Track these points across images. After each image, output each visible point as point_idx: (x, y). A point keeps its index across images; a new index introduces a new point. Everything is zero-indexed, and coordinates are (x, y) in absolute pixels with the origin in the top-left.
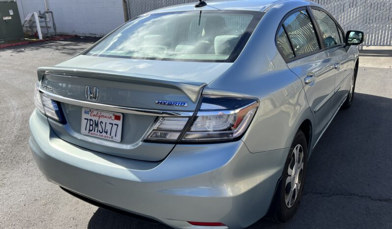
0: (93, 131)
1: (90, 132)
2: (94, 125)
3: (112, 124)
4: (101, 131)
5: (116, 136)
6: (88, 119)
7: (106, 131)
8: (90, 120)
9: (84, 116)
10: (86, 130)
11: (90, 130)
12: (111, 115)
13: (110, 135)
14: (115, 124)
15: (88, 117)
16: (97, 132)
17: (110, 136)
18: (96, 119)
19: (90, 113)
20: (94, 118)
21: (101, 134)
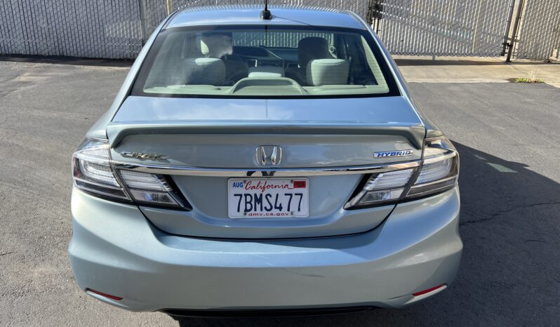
0: (253, 211)
1: (248, 213)
2: (253, 203)
3: (291, 195)
4: (269, 207)
5: (299, 210)
6: (241, 195)
7: (278, 206)
8: (246, 195)
9: (232, 191)
10: (239, 211)
11: (246, 210)
12: (288, 182)
13: (289, 210)
14: (296, 194)
15: (242, 191)
16: (262, 210)
17: (287, 212)
18: (258, 192)
19: (245, 185)
20: (252, 192)
21: (270, 212)
